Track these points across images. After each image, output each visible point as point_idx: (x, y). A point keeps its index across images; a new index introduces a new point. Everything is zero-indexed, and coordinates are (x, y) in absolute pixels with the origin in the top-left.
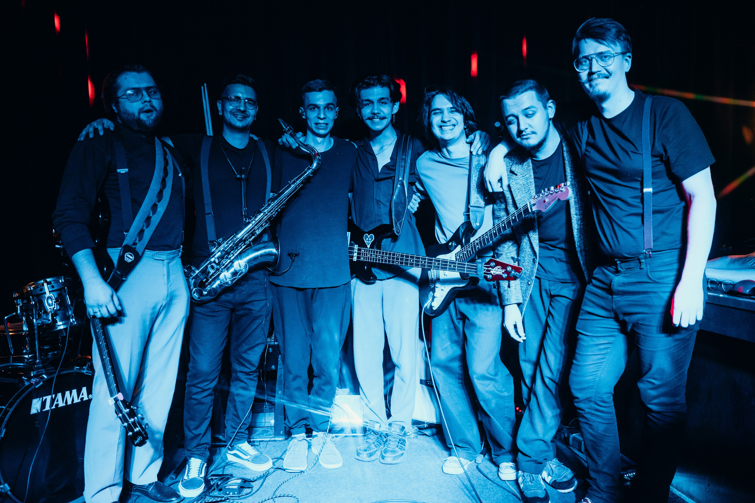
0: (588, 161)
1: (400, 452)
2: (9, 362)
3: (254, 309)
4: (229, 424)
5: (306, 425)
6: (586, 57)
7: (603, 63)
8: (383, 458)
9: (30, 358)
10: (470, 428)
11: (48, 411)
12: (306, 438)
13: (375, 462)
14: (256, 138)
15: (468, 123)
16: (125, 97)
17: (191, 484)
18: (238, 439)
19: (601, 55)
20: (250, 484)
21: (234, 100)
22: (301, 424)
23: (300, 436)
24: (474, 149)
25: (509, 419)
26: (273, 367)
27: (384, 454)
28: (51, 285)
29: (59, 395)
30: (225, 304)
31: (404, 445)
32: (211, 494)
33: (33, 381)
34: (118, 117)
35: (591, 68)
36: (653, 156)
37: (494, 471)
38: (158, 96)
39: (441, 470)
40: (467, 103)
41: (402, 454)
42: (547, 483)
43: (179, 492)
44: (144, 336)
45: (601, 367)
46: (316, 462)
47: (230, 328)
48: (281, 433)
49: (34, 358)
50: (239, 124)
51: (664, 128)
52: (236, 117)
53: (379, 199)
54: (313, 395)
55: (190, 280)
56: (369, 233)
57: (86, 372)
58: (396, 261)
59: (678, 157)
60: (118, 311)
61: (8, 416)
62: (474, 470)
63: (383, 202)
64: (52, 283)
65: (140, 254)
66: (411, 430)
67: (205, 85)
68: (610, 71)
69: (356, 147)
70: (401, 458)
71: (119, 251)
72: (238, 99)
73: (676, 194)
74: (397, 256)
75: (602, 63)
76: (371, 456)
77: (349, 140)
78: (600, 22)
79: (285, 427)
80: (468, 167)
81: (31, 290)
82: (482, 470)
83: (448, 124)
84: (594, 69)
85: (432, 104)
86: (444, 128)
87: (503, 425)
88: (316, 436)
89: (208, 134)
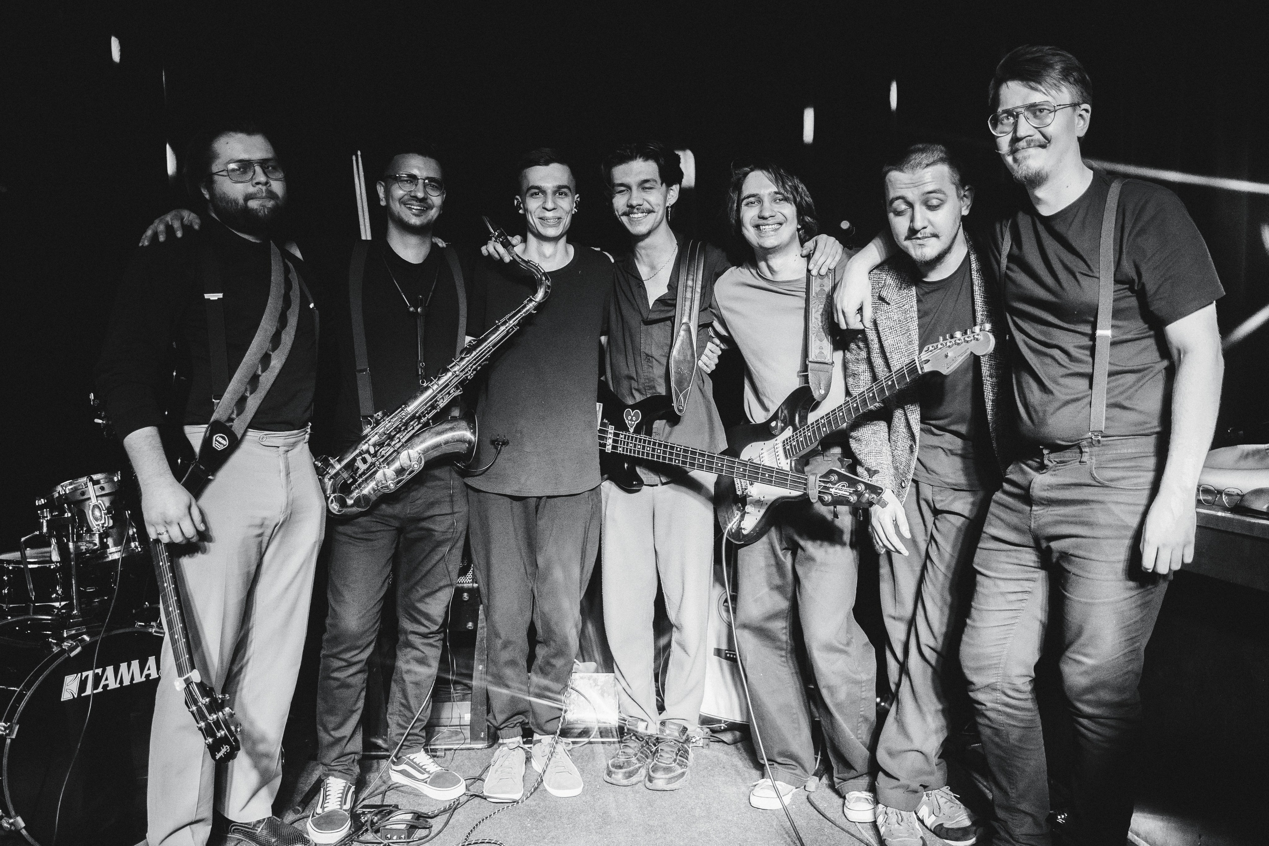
0: (1010, 286)
1: (680, 771)
2: (28, 614)
3: (437, 528)
4: (393, 720)
5: (523, 724)
6: (1009, 113)
7: (1037, 121)
8: (651, 780)
9: (63, 608)
10: (797, 732)
11: (89, 696)
12: (522, 745)
13: (637, 787)
14: (442, 244)
15: (803, 220)
16: (224, 173)
17: (327, 822)
18: (409, 744)
19: (1033, 108)
20: (427, 822)
21: (407, 181)
22: (515, 722)
23: (512, 741)
24: (815, 265)
25: (866, 719)
26: (470, 624)
27: (652, 774)
28: (99, 486)
29: (110, 670)
30: (386, 521)
31: (687, 759)
32: (361, 838)
33: (66, 645)
34: (210, 205)
35: (1015, 130)
36: (1117, 281)
37: (835, 805)
38: (280, 175)
39: (747, 801)
40: (802, 187)
41: (683, 774)
42: (926, 827)
43: (307, 834)
44: (248, 573)
45: (1012, 631)
46: (539, 785)
47: (395, 561)
48: (482, 736)
49: (69, 607)
50: (415, 221)
51: (1138, 234)
52: (410, 209)
53: (650, 353)
54: (536, 673)
55: (326, 480)
56: (633, 407)
57: (155, 632)
58: (676, 460)
59: (1160, 286)
60: (198, 532)
61: (23, 704)
62: (802, 803)
63: (656, 357)
64: (102, 481)
65: (239, 436)
66: (697, 732)
67: (359, 153)
68: (1048, 135)
69: (613, 261)
70: (681, 780)
71: (204, 430)
72: (413, 178)
73: (1154, 347)
74: (677, 450)
75: (1035, 122)
76: (630, 776)
77: (602, 250)
78: (1036, 52)
79: (488, 726)
80: (804, 295)
81: (66, 493)
82: (816, 803)
83: (771, 221)
84: (1021, 133)
85: (744, 187)
86: (764, 227)
87: (855, 730)
88: (539, 741)
89: (363, 238)
